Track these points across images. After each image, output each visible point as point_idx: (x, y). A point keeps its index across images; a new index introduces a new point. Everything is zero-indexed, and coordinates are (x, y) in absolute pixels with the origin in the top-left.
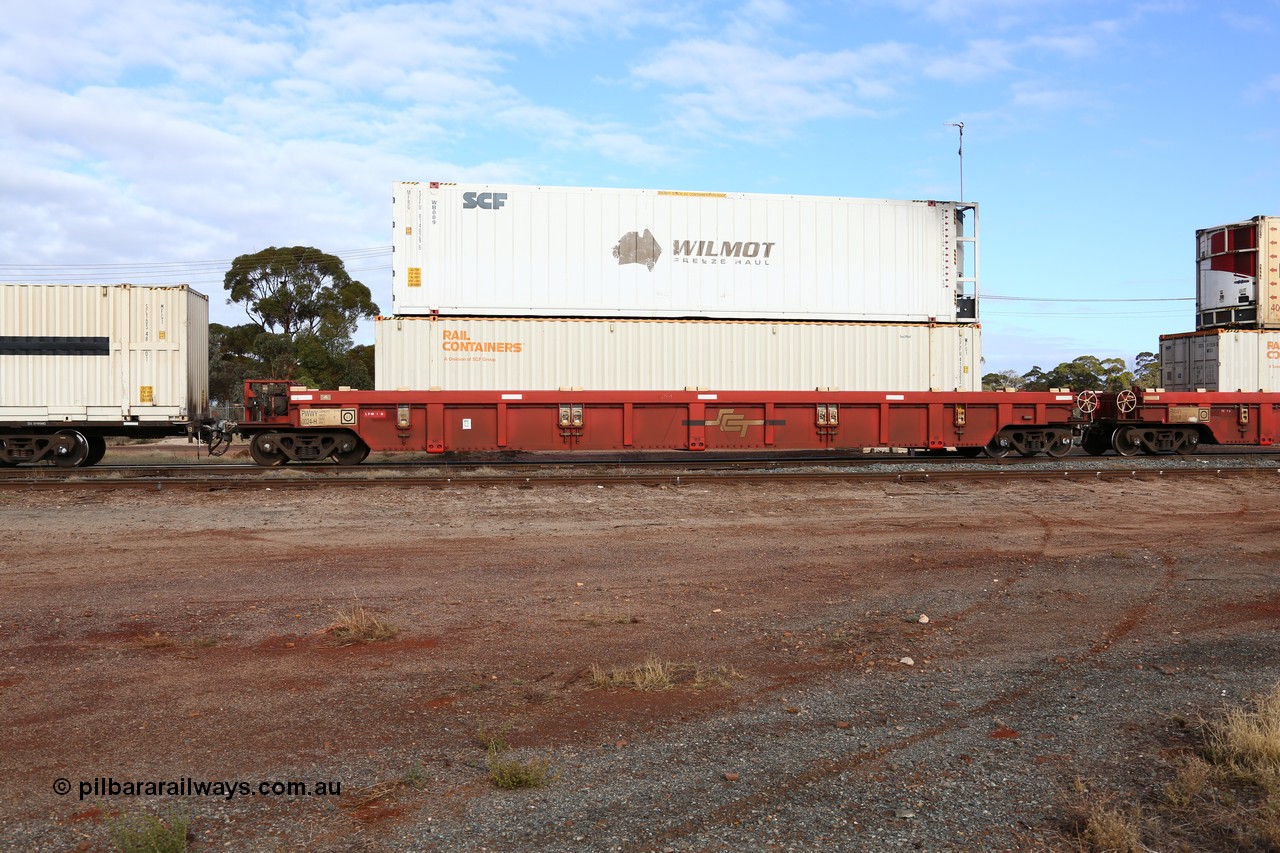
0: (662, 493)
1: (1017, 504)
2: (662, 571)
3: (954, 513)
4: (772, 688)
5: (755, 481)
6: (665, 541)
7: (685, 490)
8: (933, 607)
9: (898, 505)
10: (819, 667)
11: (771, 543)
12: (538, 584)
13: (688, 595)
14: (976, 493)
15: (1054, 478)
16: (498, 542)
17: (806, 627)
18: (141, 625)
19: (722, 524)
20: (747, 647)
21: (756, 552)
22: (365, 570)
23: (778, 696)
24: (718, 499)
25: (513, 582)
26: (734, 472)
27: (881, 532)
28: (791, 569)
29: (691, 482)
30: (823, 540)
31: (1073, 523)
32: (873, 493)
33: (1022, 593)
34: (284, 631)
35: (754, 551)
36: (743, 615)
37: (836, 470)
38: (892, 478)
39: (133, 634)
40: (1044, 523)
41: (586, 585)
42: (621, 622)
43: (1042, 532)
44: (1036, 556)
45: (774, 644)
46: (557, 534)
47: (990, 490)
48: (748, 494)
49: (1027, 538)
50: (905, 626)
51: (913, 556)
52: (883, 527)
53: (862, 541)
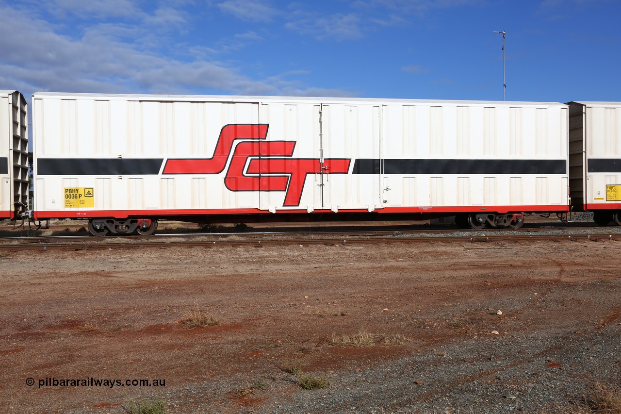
0: (336, 249)
1: (542, 254)
2: (349, 290)
3: (506, 259)
4: (427, 345)
5: (389, 242)
6: (345, 275)
7: (349, 247)
8: (503, 307)
9: (472, 255)
10: (448, 336)
11: (405, 275)
12: (283, 297)
13: (367, 302)
14: (517, 248)
15: (562, 239)
16: (252, 276)
17: (436, 317)
18: (73, 321)
19: (375, 265)
20: (407, 326)
21: (398, 280)
22: (184, 291)
23: (431, 349)
24: (369, 252)
25: (269, 297)
26: (375, 237)
27: (466, 269)
28: (420, 289)
29: (353, 243)
30: (434, 274)
31: (576, 264)
32: (457, 248)
33: (552, 300)
34: (155, 323)
35: (397, 279)
36: (401, 312)
37: (433, 235)
38: (467, 240)
39: (72, 326)
40: (559, 264)
41: (310, 297)
42: (336, 315)
43: (559, 269)
44: (557, 282)
45: (421, 325)
46: (284, 272)
47: (525, 246)
48: (386, 250)
49: (550, 272)
50: (490, 316)
51: (486, 281)
52: (466, 267)
53: (456, 274)
